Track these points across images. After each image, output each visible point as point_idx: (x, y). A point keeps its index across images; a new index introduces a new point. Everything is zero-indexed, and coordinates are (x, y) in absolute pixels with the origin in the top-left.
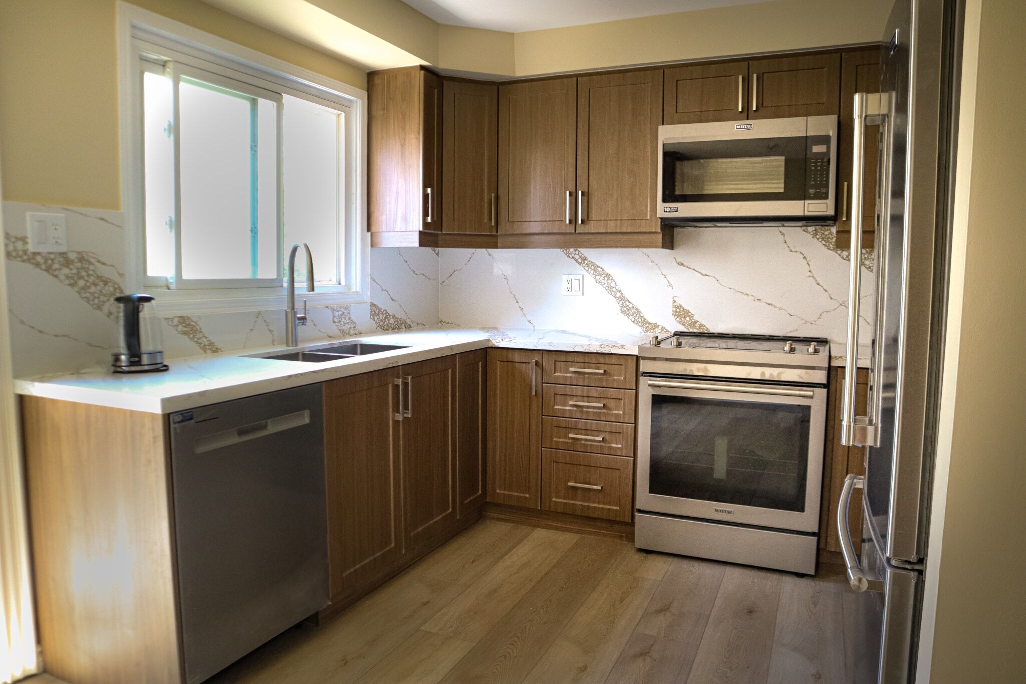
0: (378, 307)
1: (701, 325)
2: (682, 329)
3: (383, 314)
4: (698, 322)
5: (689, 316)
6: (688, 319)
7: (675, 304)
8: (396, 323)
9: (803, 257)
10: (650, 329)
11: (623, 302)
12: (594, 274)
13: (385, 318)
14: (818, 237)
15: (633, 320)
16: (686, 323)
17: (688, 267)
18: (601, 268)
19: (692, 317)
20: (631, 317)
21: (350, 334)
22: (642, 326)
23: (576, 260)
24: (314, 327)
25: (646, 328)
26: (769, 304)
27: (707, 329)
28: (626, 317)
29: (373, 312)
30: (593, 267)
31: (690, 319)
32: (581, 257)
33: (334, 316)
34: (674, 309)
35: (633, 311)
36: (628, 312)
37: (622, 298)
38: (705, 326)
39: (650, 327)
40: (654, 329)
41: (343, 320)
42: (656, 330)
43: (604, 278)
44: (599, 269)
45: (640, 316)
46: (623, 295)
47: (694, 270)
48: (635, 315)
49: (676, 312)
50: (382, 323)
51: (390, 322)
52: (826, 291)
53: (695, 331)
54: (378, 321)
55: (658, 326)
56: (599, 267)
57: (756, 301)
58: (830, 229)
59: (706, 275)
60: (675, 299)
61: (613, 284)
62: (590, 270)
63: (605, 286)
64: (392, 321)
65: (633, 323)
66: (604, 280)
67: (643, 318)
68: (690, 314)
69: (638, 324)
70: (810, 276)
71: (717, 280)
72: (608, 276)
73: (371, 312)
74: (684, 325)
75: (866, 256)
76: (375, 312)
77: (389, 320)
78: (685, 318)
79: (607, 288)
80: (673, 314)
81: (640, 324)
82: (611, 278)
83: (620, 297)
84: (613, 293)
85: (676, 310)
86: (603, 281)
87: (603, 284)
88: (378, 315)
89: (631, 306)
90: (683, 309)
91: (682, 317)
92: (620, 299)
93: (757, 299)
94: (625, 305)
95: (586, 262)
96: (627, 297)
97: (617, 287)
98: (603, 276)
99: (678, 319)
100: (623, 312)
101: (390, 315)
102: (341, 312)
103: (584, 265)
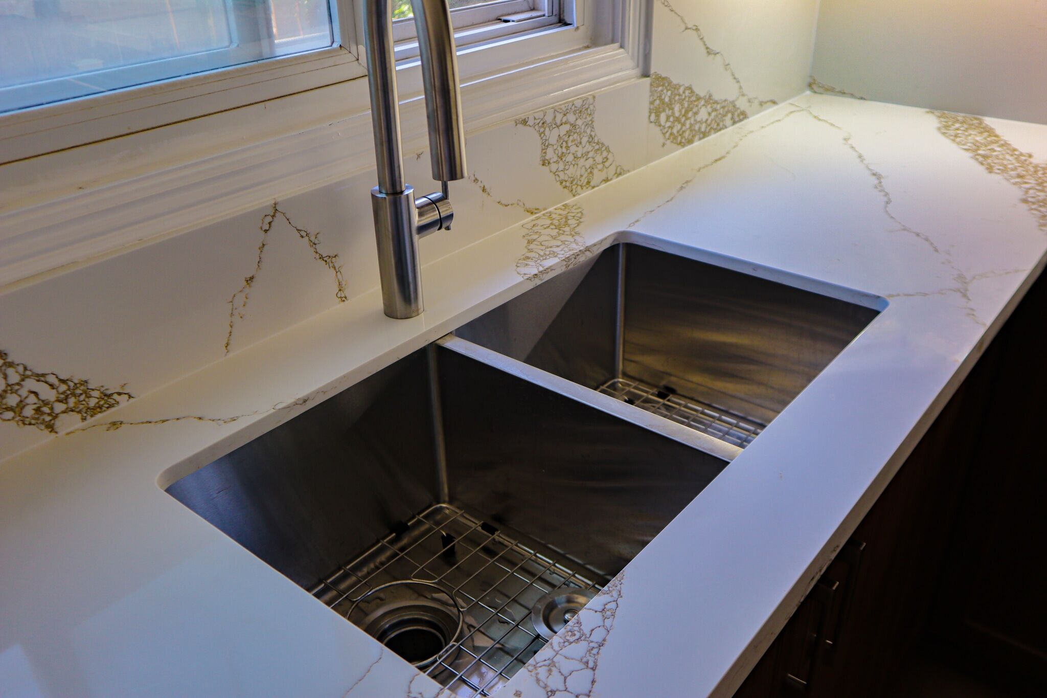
0: (670, 83)
3: (681, 102)
8: (714, 114)
13: (687, 112)
21: (592, 184)
24: (485, 195)
29: (657, 102)
33: (545, 146)
41: (573, 149)
50: (679, 126)
51: (699, 118)
54: (668, 124)
64: (703, 114)
73: (652, 103)
76: (662, 101)
77: (696, 113)
88: (670, 106)
101: (699, 98)
102: (566, 127)
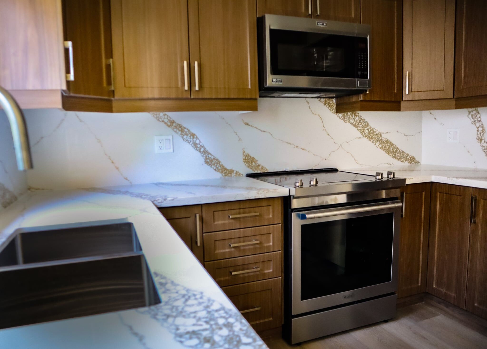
1: (262, 168)
2: (251, 172)
4: (260, 165)
5: (254, 162)
6: (254, 164)
7: (244, 154)
9: (320, 117)
10: (228, 174)
11: (207, 155)
12: (181, 134)
14: (327, 105)
15: (215, 168)
16: (253, 167)
17: (252, 126)
18: (187, 129)
19: (256, 162)
20: (213, 166)
22: (222, 172)
23: (166, 124)
25: (225, 173)
26: (303, 149)
27: (267, 169)
28: (209, 167)
30: (180, 129)
31: (255, 163)
32: (170, 120)
34: (244, 157)
35: (214, 161)
36: (210, 163)
37: (205, 152)
38: (265, 168)
39: (228, 172)
40: (230, 174)
42: (232, 174)
43: (190, 137)
44: (186, 130)
45: (220, 164)
46: (206, 150)
47: (256, 128)
48: (216, 164)
49: (245, 159)
52: (332, 138)
53: (259, 172)
55: (233, 171)
56: (185, 128)
57: (295, 147)
58: (332, 100)
59: (264, 131)
60: (245, 150)
61: (198, 142)
62: (178, 131)
63: (191, 143)
65: (214, 171)
66: (190, 138)
67: (222, 166)
68: (255, 160)
69: (218, 171)
70: (324, 130)
71: (271, 135)
72: (193, 135)
74: (251, 168)
75: (350, 117)
78: (252, 163)
79: (193, 145)
80: (243, 161)
81: (220, 171)
82: (195, 137)
83: (203, 151)
84: (198, 149)
85: (245, 158)
86: (189, 140)
87: (189, 142)
89: (212, 158)
90: (250, 157)
91: (250, 163)
92: (204, 153)
93: (295, 146)
94: (208, 157)
95: (174, 124)
96: (210, 151)
97: (201, 144)
98: (189, 135)
99: (247, 165)
100: (207, 163)
103: (173, 127)
